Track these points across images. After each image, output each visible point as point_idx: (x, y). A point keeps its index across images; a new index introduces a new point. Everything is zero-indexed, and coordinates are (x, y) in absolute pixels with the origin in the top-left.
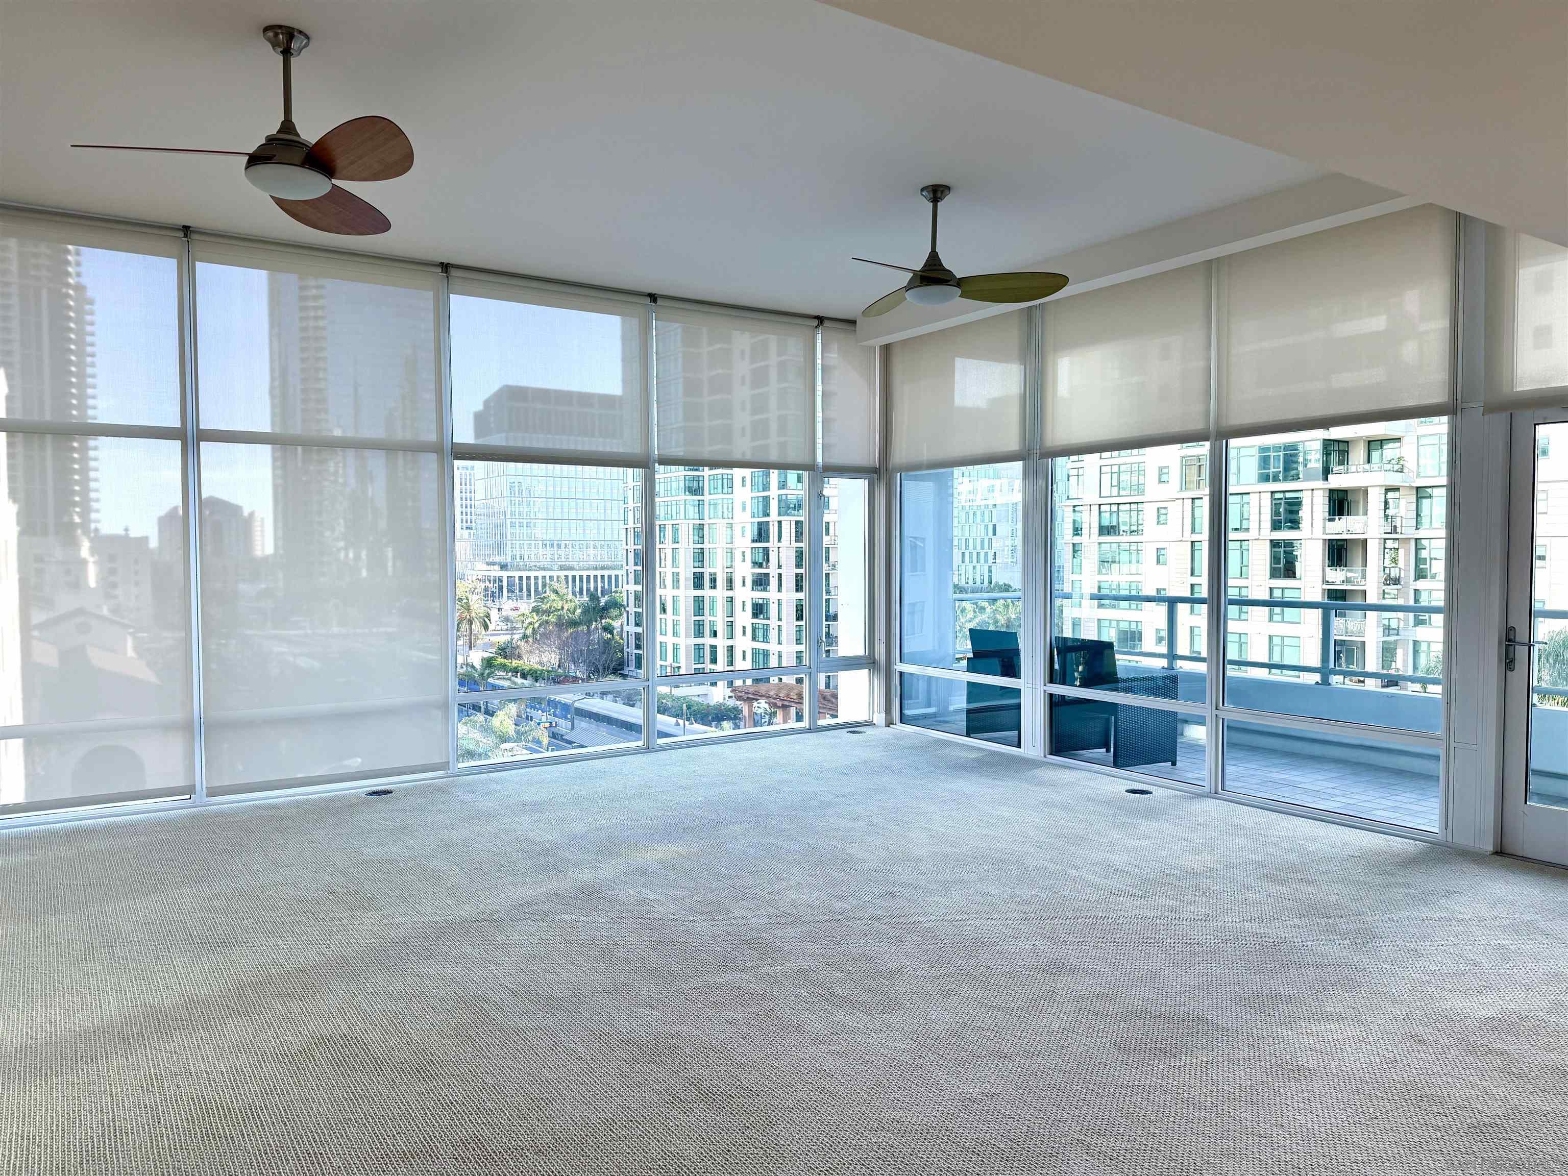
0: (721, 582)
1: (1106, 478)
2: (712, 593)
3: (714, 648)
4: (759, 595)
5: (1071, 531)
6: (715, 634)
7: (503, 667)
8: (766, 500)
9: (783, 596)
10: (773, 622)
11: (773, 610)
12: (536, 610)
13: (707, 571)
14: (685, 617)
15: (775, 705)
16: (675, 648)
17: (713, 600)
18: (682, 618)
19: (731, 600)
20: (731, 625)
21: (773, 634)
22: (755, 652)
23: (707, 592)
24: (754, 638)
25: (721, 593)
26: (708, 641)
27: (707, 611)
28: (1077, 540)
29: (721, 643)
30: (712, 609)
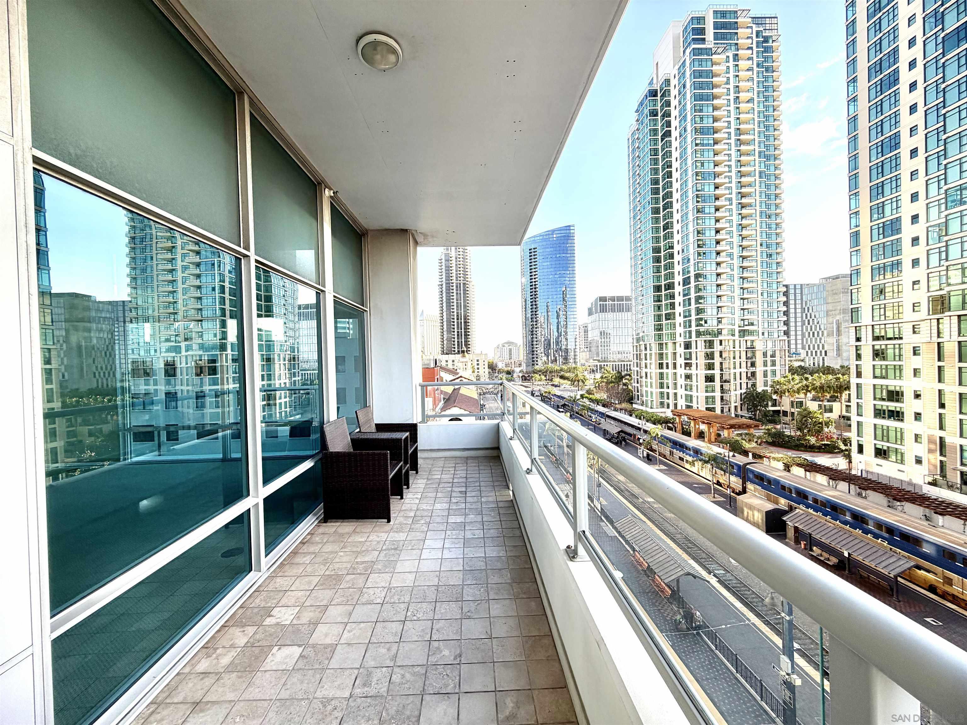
0: (671, 366)
1: (876, 313)
2: (667, 371)
3: (668, 393)
4: (688, 372)
5: (854, 339)
6: (668, 387)
7: (586, 397)
8: (690, 332)
9: (699, 372)
10: (694, 383)
11: (694, 378)
12: (602, 377)
13: (665, 362)
14: (655, 380)
15: (690, 419)
16: (652, 393)
17: (667, 374)
18: (654, 381)
19: (675, 374)
20: (675, 384)
21: (694, 388)
22: (686, 396)
23: (665, 370)
24: (686, 390)
25: (671, 371)
26: (665, 390)
27: (665, 378)
28: (858, 343)
29: (671, 391)
30: (667, 378)
